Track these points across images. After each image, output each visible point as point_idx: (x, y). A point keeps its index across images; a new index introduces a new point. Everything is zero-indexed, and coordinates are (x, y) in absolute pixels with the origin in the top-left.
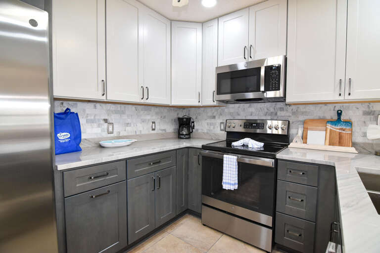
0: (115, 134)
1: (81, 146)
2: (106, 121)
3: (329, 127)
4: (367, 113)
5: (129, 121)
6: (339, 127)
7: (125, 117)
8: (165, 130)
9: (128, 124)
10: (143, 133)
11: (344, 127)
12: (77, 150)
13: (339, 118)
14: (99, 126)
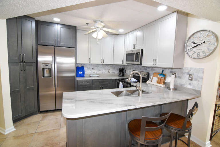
0: (95, 73)
1: (85, 75)
2: (93, 69)
3: (159, 76)
4: (171, 72)
5: (100, 69)
6: (161, 76)
7: (99, 68)
8: (114, 73)
9: (100, 70)
10: (105, 73)
11: (162, 77)
12: (83, 76)
13: (162, 73)
14: (91, 70)
